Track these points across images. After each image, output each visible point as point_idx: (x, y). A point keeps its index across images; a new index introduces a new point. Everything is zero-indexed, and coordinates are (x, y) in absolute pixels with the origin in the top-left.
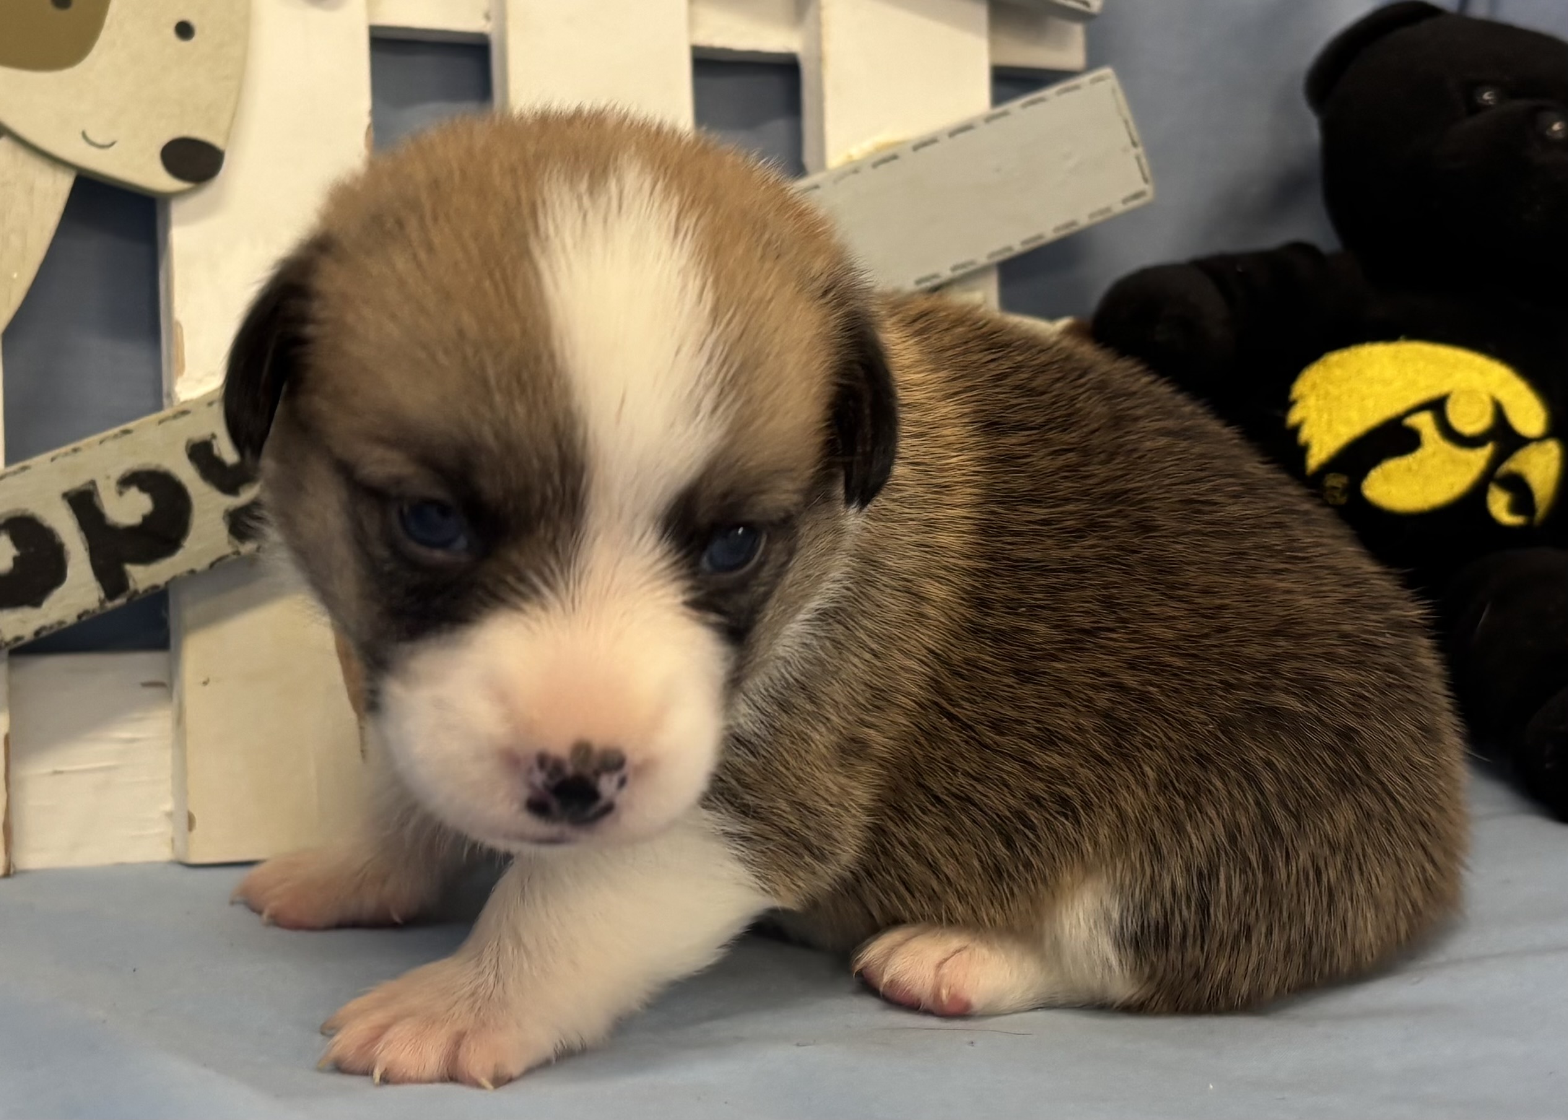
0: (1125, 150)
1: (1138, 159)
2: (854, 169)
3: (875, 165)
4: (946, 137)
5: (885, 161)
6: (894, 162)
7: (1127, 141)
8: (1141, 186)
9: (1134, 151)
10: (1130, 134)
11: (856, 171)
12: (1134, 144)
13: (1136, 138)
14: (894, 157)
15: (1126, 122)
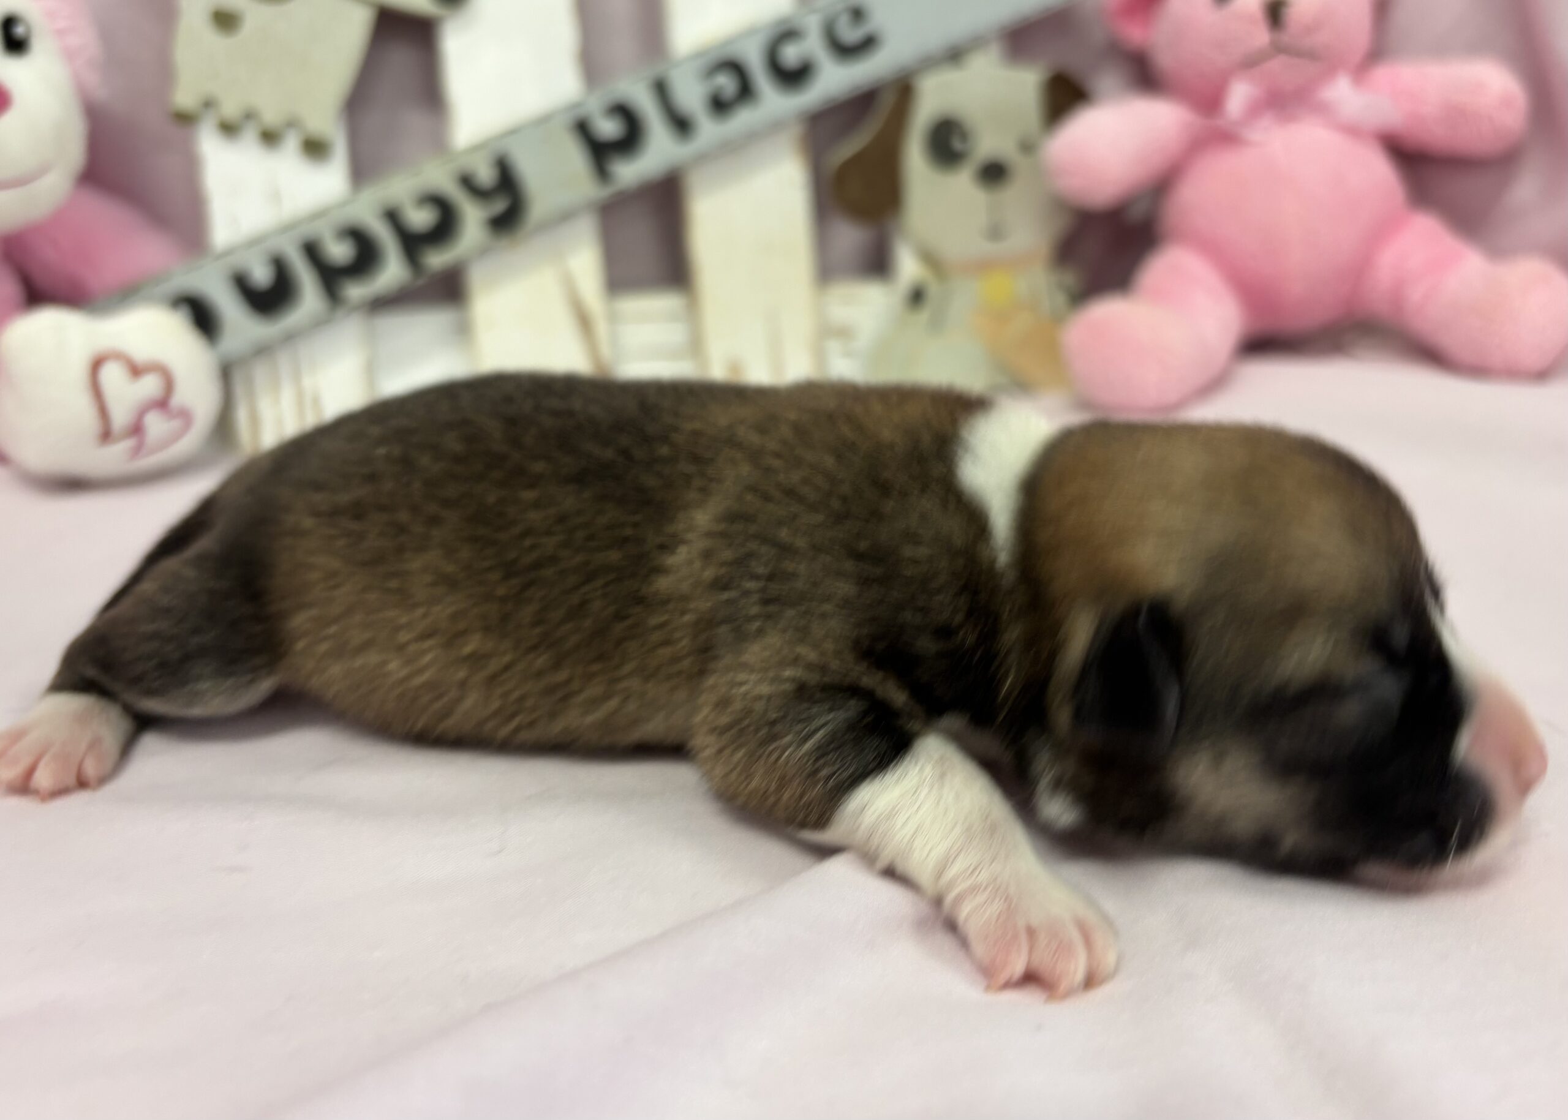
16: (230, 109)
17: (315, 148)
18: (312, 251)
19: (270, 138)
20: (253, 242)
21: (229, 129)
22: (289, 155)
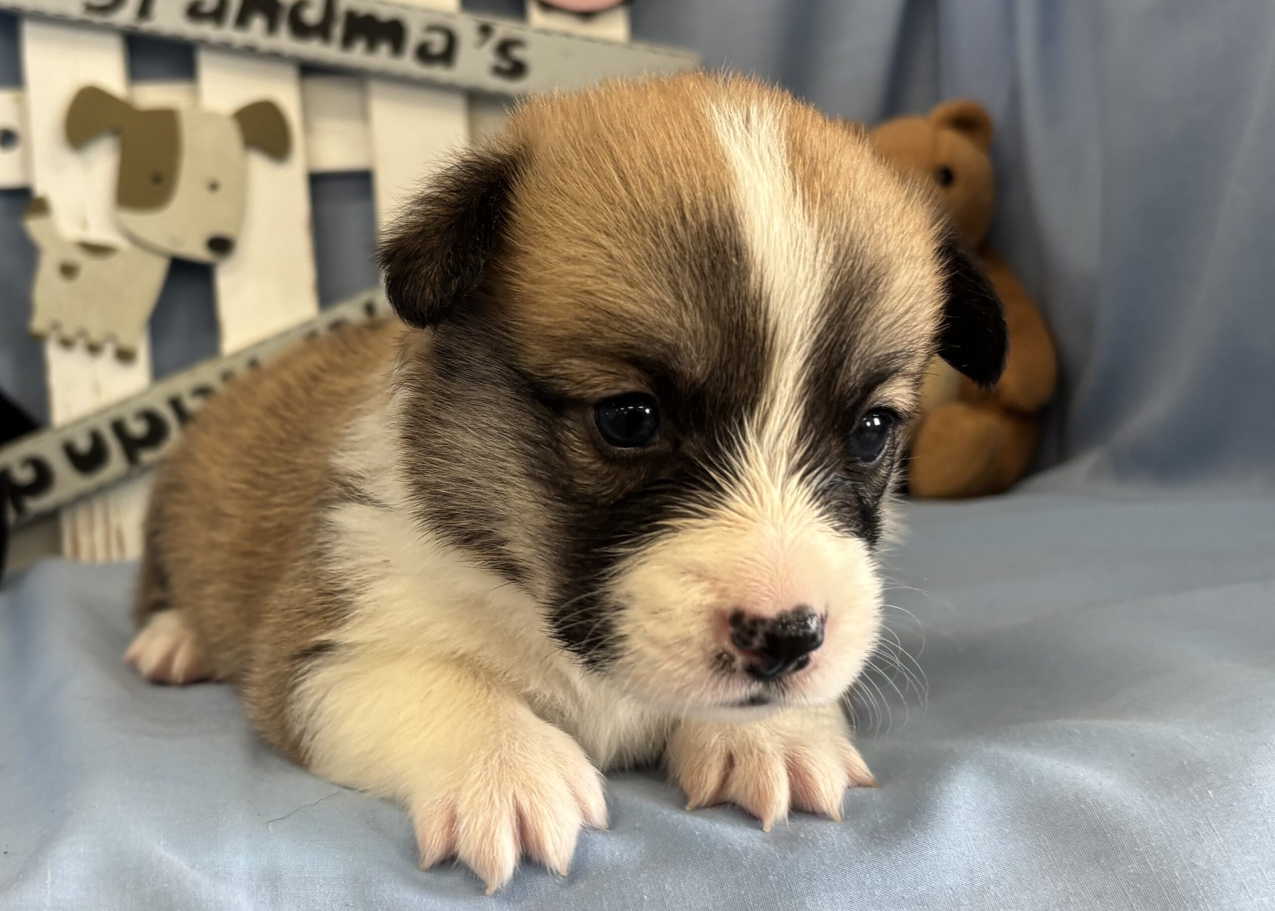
16: (69, 331)
17: (125, 356)
18: (118, 427)
19: (94, 349)
20: (80, 421)
21: (66, 343)
22: (106, 362)
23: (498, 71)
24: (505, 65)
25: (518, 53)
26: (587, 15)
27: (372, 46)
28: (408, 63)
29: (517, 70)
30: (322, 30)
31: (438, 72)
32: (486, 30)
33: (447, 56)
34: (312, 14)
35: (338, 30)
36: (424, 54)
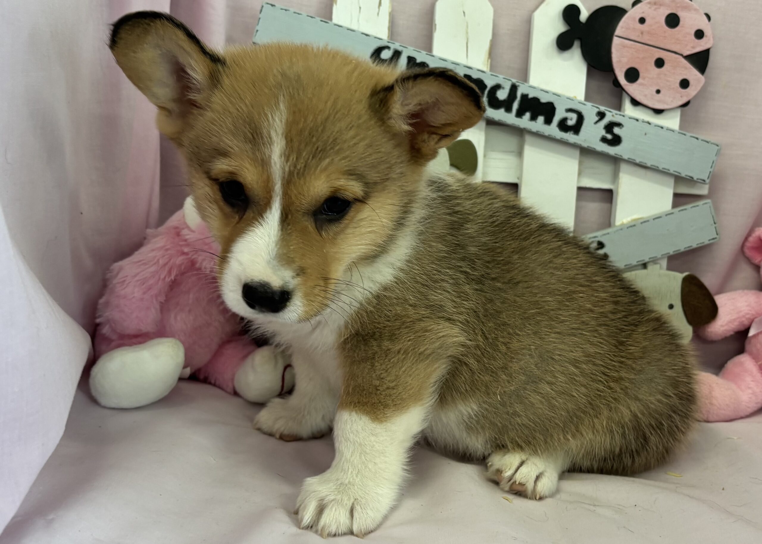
0: (712, 225)
1: (715, 228)
2: (622, 228)
3: (627, 228)
4: (652, 220)
5: (631, 226)
6: (634, 227)
7: (713, 222)
8: (715, 236)
9: (714, 225)
10: (714, 221)
11: (621, 229)
12: (715, 223)
13: (715, 222)
14: (634, 225)
15: (713, 217)
23: (604, 140)
24: (609, 137)
25: (616, 130)
26: (658, 112)
27: (533, 118)
28: (553, 130)
29: (616, 141)
30: (507, 105)
31: (570, 137)
32: (601, 115)
33: (576, 129)
34: (502, 95)
35: (515, 106)
36: (563, 126)
